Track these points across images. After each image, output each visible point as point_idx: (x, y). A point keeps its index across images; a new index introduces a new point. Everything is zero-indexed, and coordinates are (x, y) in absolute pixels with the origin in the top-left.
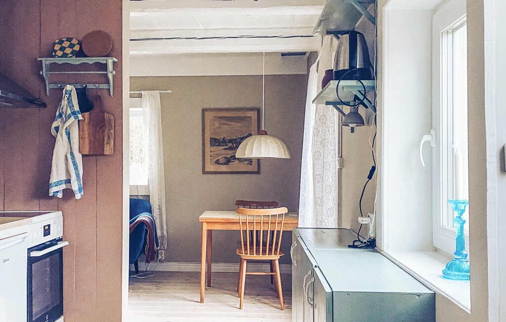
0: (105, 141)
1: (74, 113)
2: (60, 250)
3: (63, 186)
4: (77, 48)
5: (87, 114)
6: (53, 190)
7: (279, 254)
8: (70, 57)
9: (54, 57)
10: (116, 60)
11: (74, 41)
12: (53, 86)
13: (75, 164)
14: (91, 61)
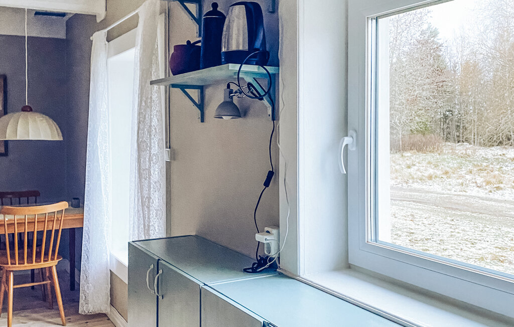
7: (58, 258)
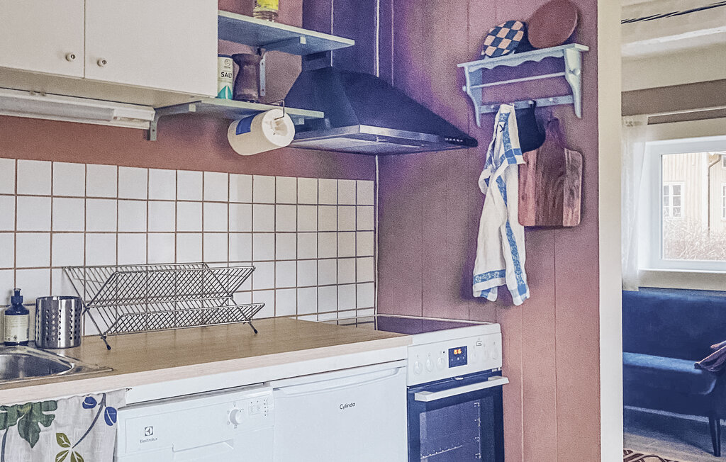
0: (565, 201)
1: (509, 154)
2: (499, 389)
3: (497, 282)
4: (518, 37)
5: (532, 155)
6: (478, 289)
8: (507, 54)
9: (482, 57)
10: (586, 48)
11: (518, 26)
12: (485, 110)
13: (513, 243)
14: (537, 56)
